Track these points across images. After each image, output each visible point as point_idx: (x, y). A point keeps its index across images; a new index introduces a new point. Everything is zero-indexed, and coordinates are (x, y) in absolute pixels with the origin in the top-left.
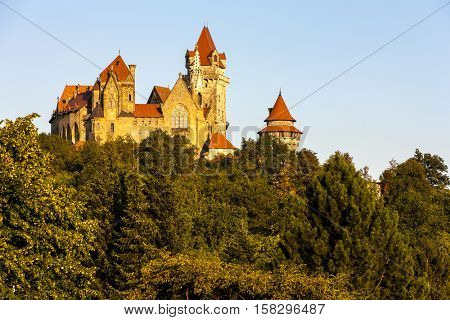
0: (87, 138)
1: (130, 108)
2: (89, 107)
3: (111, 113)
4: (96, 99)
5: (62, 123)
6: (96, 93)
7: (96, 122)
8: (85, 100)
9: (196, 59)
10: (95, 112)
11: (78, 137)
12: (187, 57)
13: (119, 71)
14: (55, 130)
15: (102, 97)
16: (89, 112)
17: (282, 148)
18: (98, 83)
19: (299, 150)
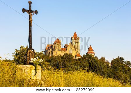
0: (52, 55)
1: (60, 49)
2: (52, 49)
3: (56, 50)
4: (53, 47)
5: (47, 52)
6: (53, 46)
7: (53, 52)
8: (51, 47)
9: (73, 39)
10: (53, 50)
11: (50, 55)
12: (72, 38)
13: (58, 41)
14: (45, 54)
15: (54, 47)
16: (52, 50)
17: (91, 56)
18: (54, 44)
19: (94, 57)
